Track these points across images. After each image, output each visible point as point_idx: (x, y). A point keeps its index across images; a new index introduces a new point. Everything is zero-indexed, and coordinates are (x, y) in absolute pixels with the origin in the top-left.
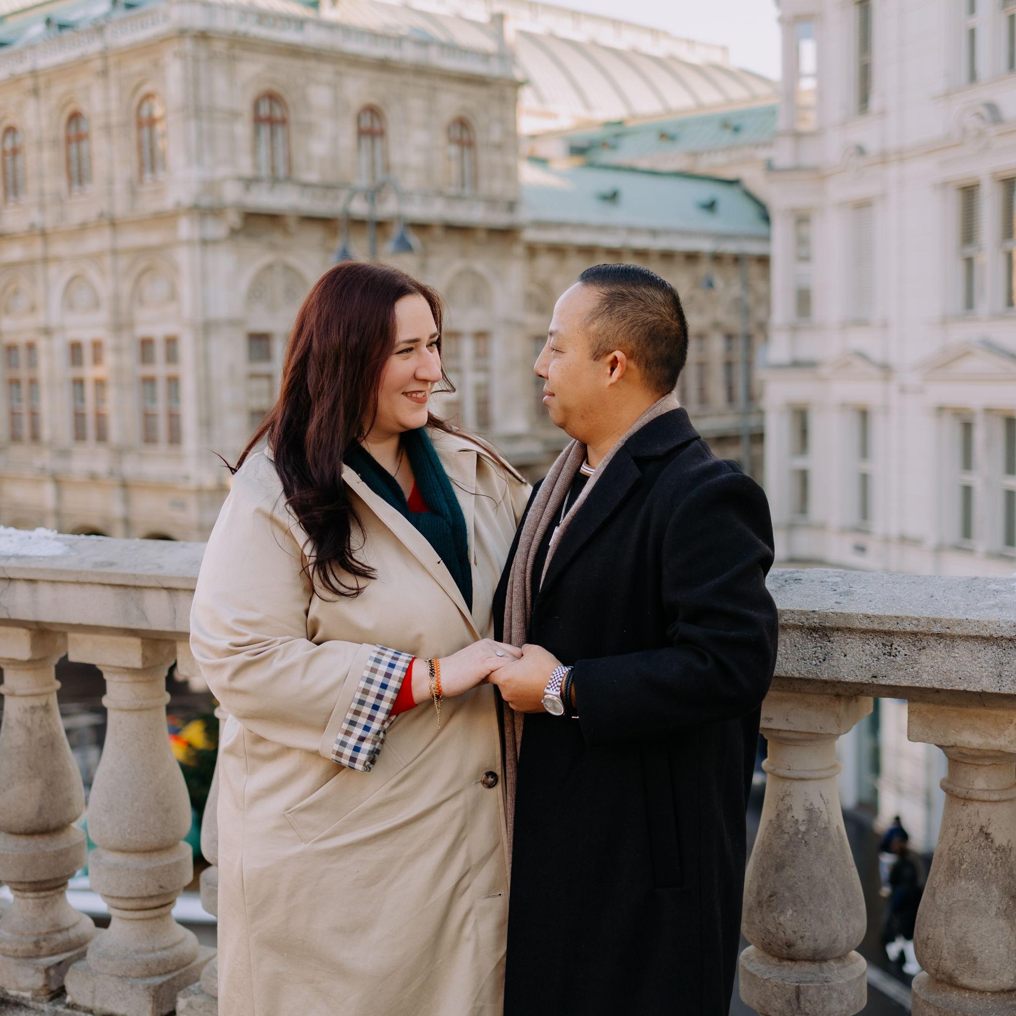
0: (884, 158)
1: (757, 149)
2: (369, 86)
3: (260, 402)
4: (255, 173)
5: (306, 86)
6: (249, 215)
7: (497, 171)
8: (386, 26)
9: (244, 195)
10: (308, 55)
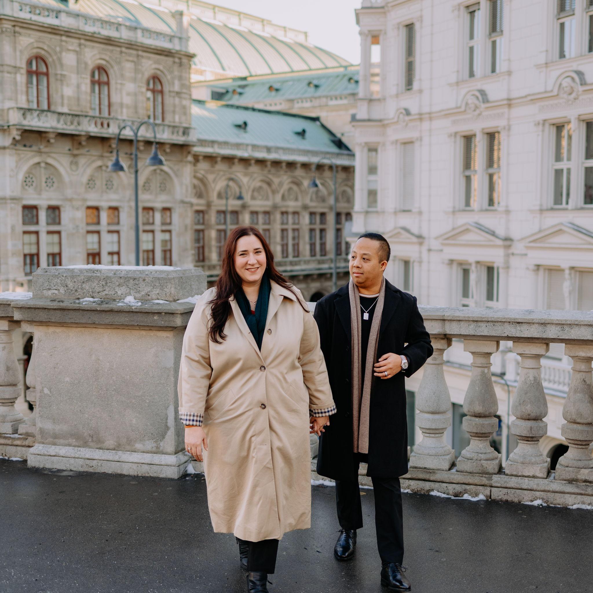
0: (421, 117)
1: (329, 99)
2: (100, 53)
3: (30, 249)
4: (29, 105)
5: (61, 52)
6: (26, 131)
7: (177, 109)
8: (110, 15)
9: (22, 119)
10: (62, 33)
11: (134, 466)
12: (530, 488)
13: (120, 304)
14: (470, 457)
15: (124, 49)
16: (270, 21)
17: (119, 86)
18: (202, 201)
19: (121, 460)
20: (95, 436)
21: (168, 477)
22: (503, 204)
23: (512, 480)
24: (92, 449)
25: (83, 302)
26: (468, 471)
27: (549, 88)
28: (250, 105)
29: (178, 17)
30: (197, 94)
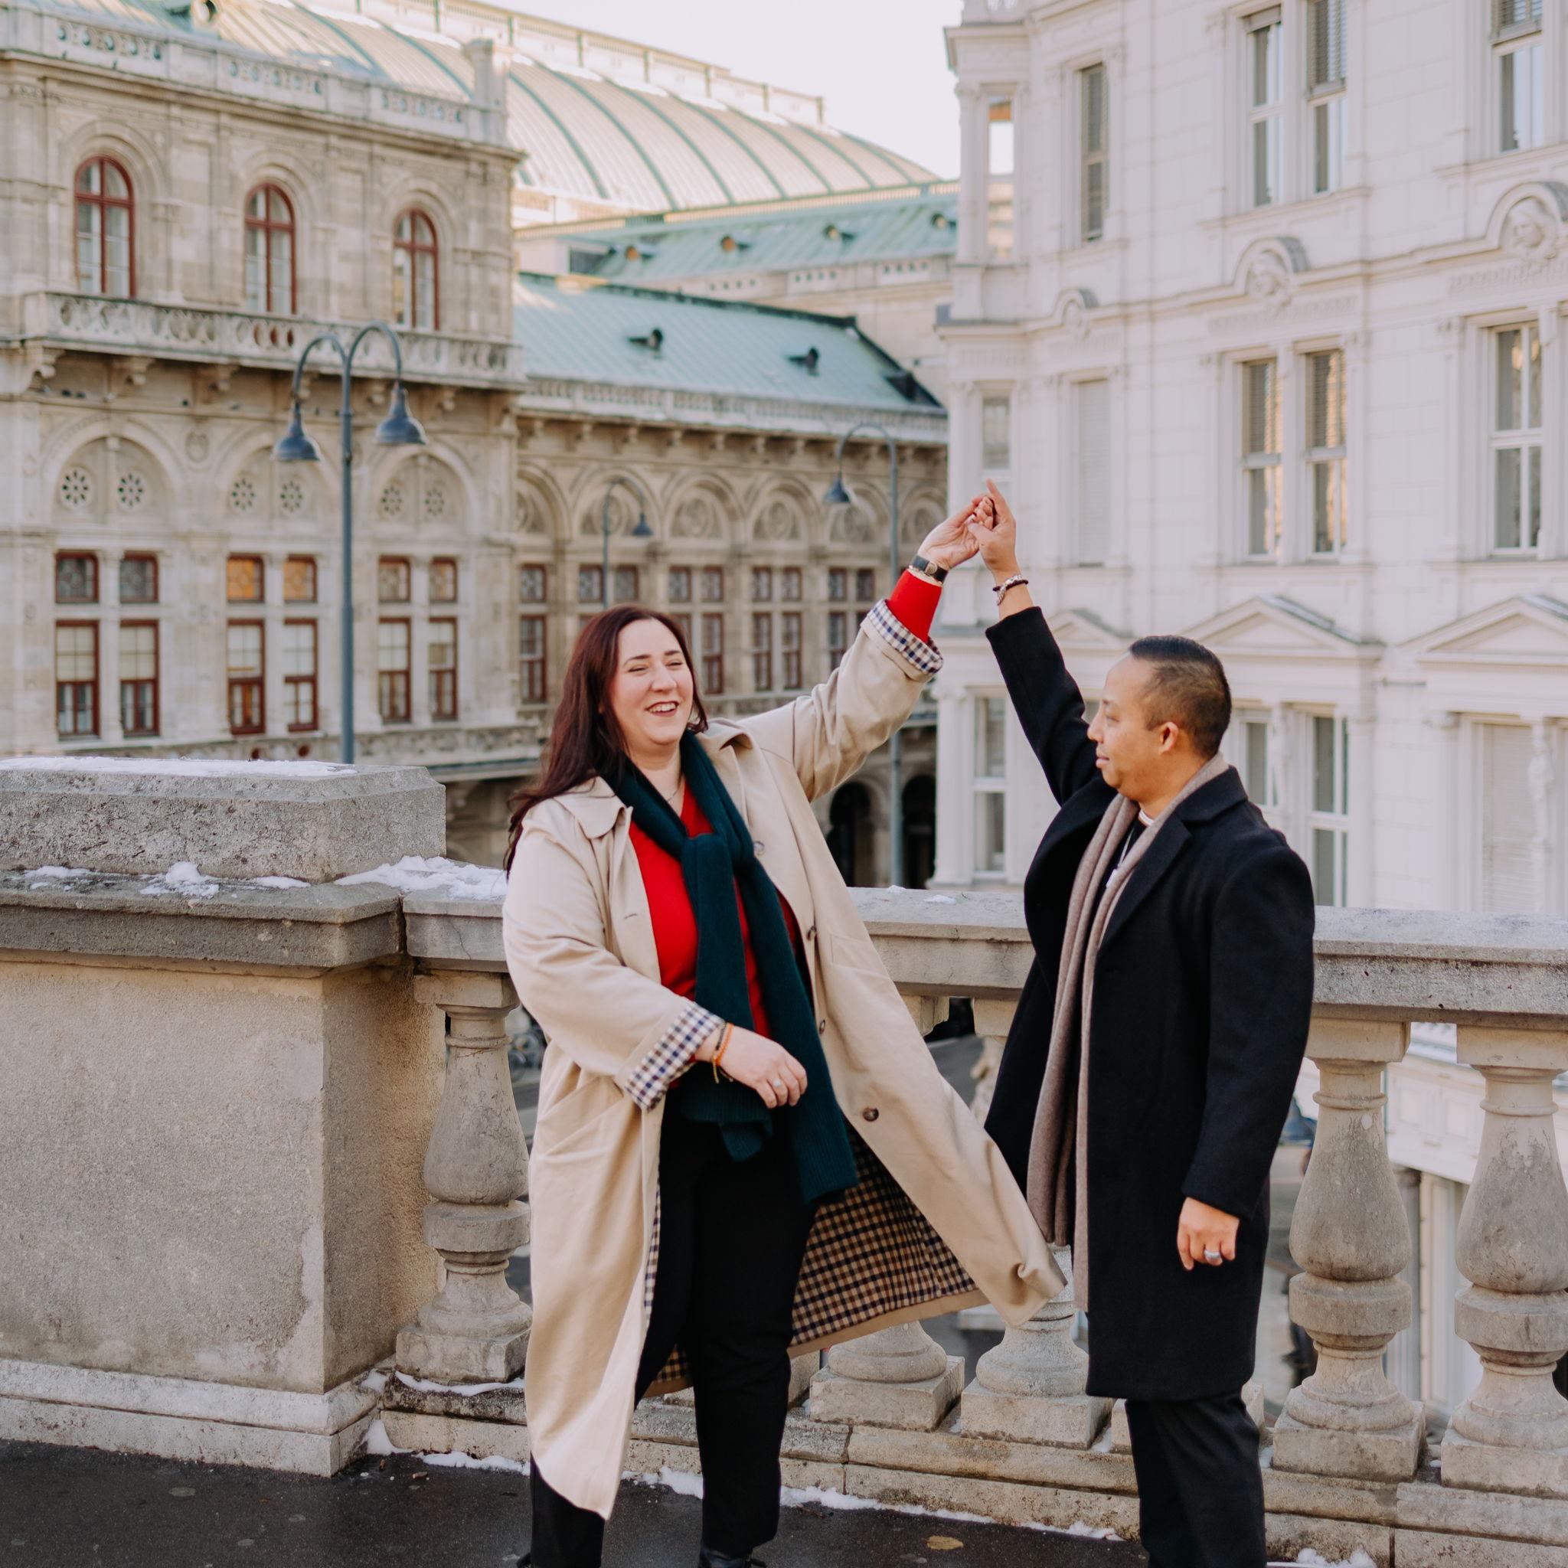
0: (1125, 313)
1: (880, 269)
2: (270, 150)
3: (76, 668)
4: (79, 286)
5: (166, 148)
6: (69, 354)
7: (475, 297)
8: (300, 52)
9: (60, 321)
10: (171, 97)
11: (192, 1430)
12: (1528, 1533)
13: (150, 890)
14: (1318, 1419)
15: (334, 141)
16: (727, 70)
17: (320, 236)
18: (541, 540)
19: (146, 1407)
20: (69, 1323)
21: (302, 1470)
22: (1354, 545)
23: (1467, 1502)
24: (57, 1368)
25: (34, 880)
26: (1312, 1466)
27: (1477, 230)
28: (672, 288)
29: (478, 56)
30: (531, 258)
